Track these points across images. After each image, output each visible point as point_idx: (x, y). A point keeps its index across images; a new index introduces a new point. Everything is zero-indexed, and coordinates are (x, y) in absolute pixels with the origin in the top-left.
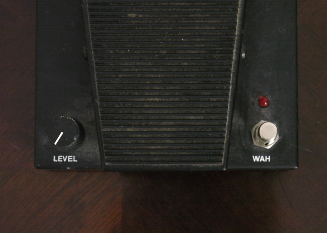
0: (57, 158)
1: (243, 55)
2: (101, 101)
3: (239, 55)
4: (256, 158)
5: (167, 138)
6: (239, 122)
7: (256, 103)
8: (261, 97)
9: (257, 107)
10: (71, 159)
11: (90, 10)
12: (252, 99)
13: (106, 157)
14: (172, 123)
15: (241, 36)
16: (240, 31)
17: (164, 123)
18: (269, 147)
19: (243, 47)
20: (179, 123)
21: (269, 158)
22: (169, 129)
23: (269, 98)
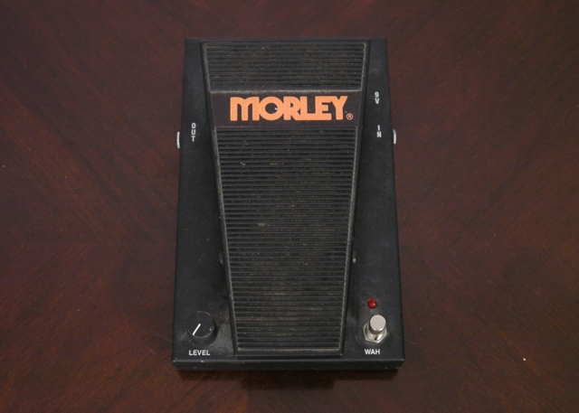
0: (192, 353)
1: (354, 260)
2: (235, 295)
3: (351, 259)
4: (367, 352)
5: (291, 326)
6: (351, 320)
7: (366, 304)
8: (369, 300)
9: (367, 308)
10: (204, 353)
11: (227, 221)
12: (362, 302)
13: (238, 343)
14: (295, 314)
15: (352, 243)
16: (351, 238)
17: (289, 313)
18: (378, 342)
19: (354, 253)
20: (301, 313)
21: (379, 352)
22: (293, 319)
23: (377, 300)
